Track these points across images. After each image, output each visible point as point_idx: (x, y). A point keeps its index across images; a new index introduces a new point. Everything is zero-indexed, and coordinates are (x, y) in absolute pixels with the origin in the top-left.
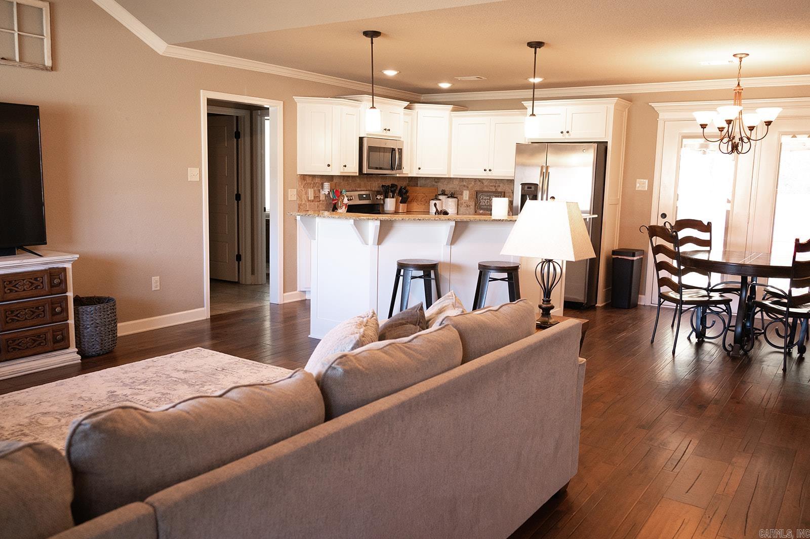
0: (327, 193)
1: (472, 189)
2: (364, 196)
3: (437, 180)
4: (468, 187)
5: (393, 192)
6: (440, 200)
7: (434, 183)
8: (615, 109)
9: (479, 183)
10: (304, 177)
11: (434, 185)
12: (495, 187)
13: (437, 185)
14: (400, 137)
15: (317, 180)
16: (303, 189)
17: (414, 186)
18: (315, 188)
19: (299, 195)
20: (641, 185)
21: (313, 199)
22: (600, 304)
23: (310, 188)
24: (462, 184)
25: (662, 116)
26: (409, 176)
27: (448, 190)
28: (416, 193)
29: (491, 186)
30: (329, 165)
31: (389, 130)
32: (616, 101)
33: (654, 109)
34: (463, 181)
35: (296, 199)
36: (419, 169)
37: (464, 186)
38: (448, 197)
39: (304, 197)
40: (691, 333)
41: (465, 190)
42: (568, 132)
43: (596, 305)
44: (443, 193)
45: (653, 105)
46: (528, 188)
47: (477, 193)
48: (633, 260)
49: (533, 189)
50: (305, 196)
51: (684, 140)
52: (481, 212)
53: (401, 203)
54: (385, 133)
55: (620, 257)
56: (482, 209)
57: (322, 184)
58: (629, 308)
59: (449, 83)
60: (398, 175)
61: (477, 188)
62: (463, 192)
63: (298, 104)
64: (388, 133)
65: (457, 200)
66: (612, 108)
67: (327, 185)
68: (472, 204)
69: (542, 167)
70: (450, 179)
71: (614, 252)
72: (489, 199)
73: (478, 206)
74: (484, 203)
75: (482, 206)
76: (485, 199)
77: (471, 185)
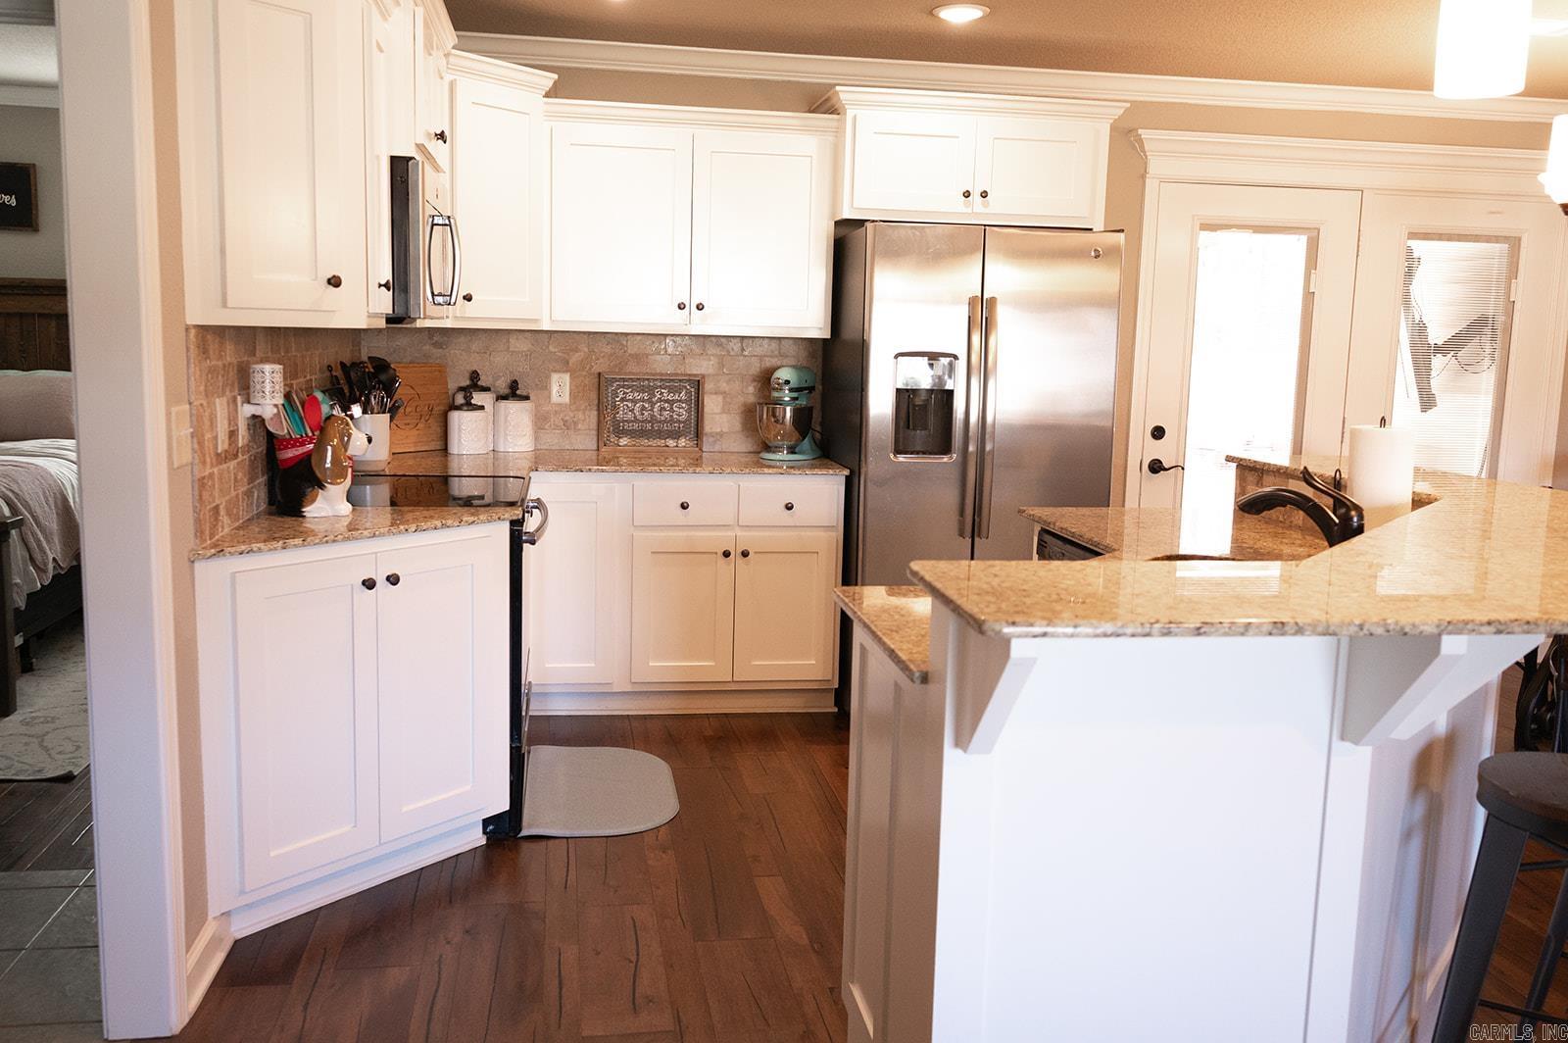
0: (268, 412)
1: (583, 369)
4: (566, 362)
6: (482, 408)
9: (608, 348)
10: (203, 339)
16: (205, 402)
35: (190, 458)
36: (469, 298)
37: (553, 356)
38: (501, 398)
39: (209, 441)
41: (555, 370)
42: (984, 194)
47: (601, 379)
50: (210, 435)
52: (624, 442)
56: (624, 433)
61: (602, 366)
62: (549, 378)
66: (1104, 131)
68: (586, 416)
69: (973, 302)
72: (649, 401)
73: (609, 427)
74: (632, 411)
75: (624, 421)
76: (632, 401)
77: (577, 355)
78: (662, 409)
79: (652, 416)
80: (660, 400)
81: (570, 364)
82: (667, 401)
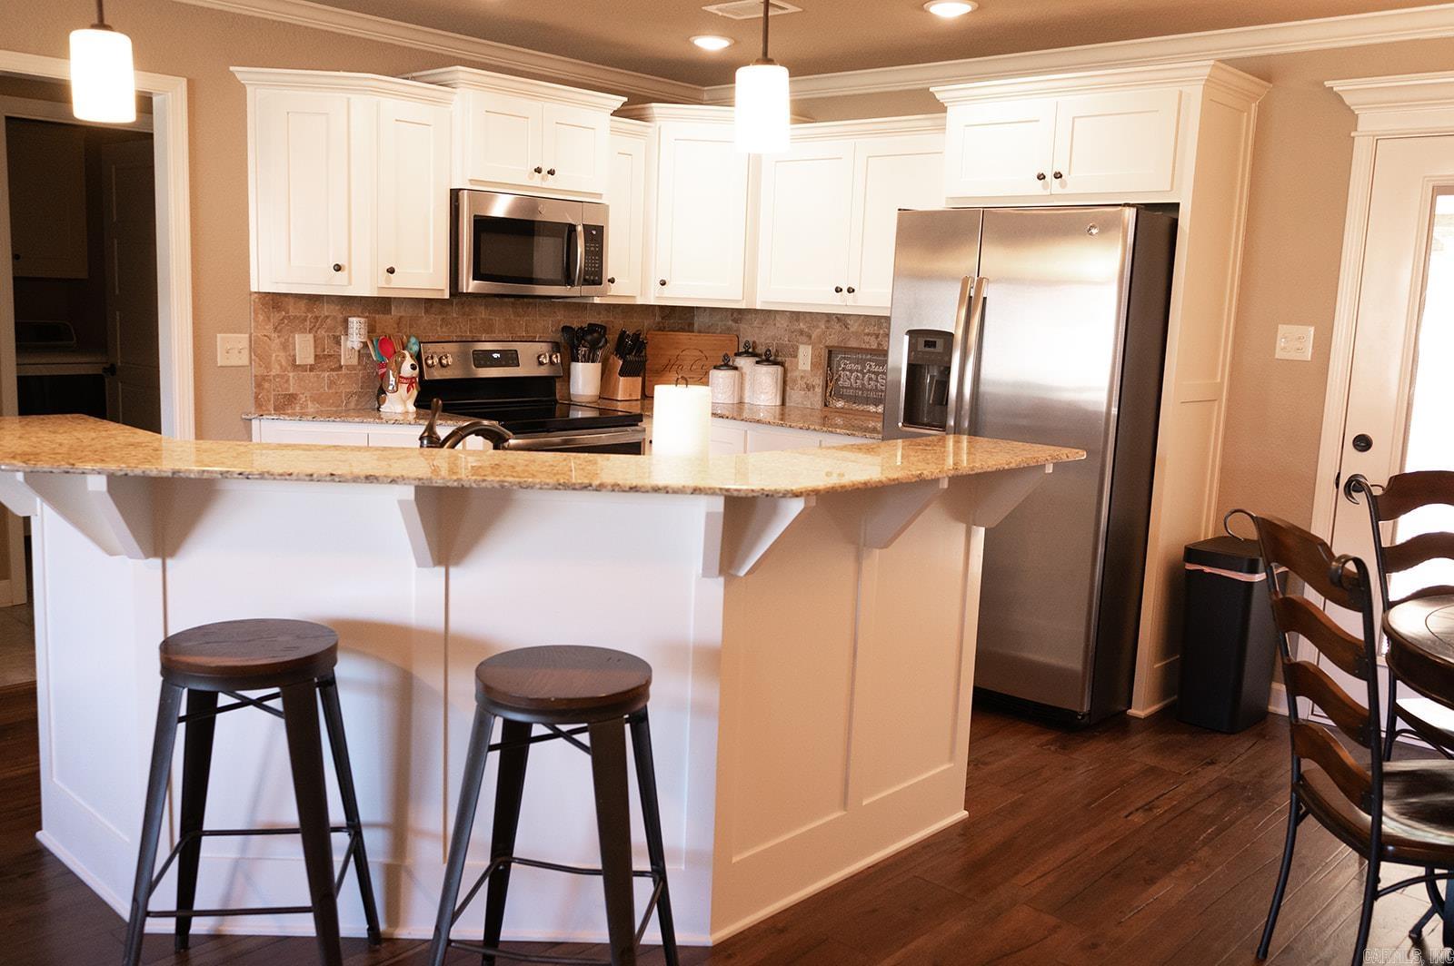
0: (357, 346)
1: (821, 342)
2: (495, 356)
3: (738, 315)
4: (810, 337)
5: (594, 347)
6: (736, 368)
7: (730, 322)
8: (1209, 102)
9: (837, 327)
10: (274, 301)
11: (729, 329)
12: (877, 336)
13: (738, 330)
14: (600, 195)
15: (326, 310)
16: (274, 335)
17: (682, 330)
18: (322, 333)
19: (256, 349)
20: (1294, 342)
21: (311, 361)
22: (1141, 708)
23: (303, 331)
24: (796, 326)
25: (1369, 123)
26: (639, 301)
27: (762, 340)
28: (676, 348)
29: (868, 334)
30: (338, 268)
31: (551, 172)
32: (1208, 71)
33: (1342, 101)
34: (798, 320)
35: (247, 363)
36: (663, 283)
37: (801, 332)
38: (757, 362)
39: (277, 357)
40: (1427, 917)
41: (803, 344)
42: (1058, 176)
43: (1132, 712)
44: (750, 351)
45: (1338, 86)
46: (928, 344)
47: (830, 353)
48: (1250, 584)
49: (940, 348)
50: (282, 354)
51: (1441, 200)
52: (840, 404)
53: (622, 373)
54: (537, 180)
55: (1207, 570)
56: (842, 397)
57: (346, 321)
58: (1231, 732)
59: (723, 36)
60: (597, 300)
61: (833, 340)
62: (798, 348)
63: (249, 89)
64: (550, 182)
65: (779, 368)
66: (1195, 93)
67: (356, 325)
68: (818, 381)
69: (965, 282)
70: (767, 315)
71: (1192, 553)
72: (861, 372)
73: (831, 388)
74: (849, 379)
75: (843, 387)
76: (850, 371)
77: (818, 330)
78: (870, 379)
79: (863, 384)
80: (869, 371)
81: (813, 338)
82: (874, 373)
